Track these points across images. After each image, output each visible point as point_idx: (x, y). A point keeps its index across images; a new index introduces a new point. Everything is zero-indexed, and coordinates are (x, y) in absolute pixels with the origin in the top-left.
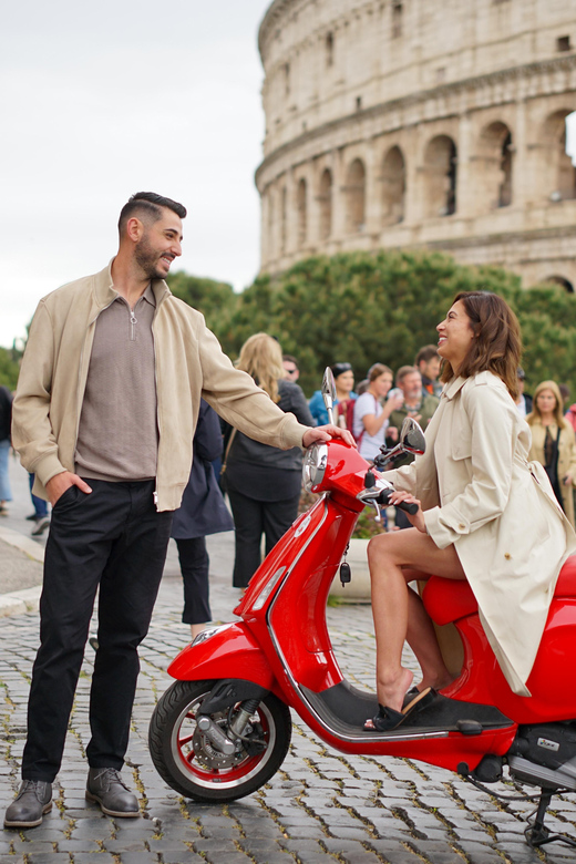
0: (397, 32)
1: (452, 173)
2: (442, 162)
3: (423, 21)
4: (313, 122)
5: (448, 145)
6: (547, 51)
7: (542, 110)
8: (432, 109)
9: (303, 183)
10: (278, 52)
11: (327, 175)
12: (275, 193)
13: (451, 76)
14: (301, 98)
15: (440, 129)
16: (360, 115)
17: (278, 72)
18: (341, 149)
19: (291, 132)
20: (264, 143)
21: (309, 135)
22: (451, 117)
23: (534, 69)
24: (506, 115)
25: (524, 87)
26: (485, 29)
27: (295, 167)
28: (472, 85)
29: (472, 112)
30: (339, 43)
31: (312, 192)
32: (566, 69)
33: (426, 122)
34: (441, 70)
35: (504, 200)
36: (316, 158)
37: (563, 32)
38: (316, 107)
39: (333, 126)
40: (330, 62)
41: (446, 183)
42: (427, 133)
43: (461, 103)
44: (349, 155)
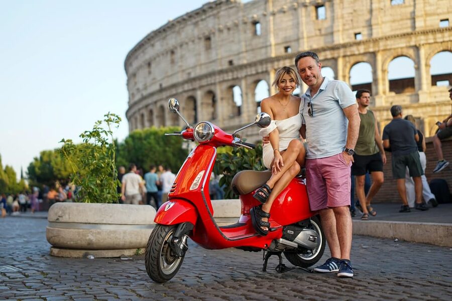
0: (173, 62)
1: (195, 109)
2: (191, 105)
3: (182, 57)
4: (145, 93)
5: (193, 99)
6: (226, 66)
7: (225, 86)
8: (187, 87)
9: (142, 116)
10: (131, 70)
11: (151, 112)
12: (133, 120)
13: (193, 75)
14: (140, 86)
15: (190, 94)
16: (162, 90)
17: (131, 77)
18: (156, 102)
19: (137, 97)
20: (129, 103)
21: (144, 98)
22: (194, 90)
23: (221, 72)
24: (212, 88)
25: (218, 78)
26: (203, 58)
27: (139, 110)
28: (200, 78)
29: (201, 87)
30: (153, 65)
31: (146, 118)
32: (232, 71)
33: (185, 91)
34: (189, 74)
35: (214, 118)
36: (147, 106)
37: (231, 59)
38: (145, 88)
39: (152, 94)
40: (150, 73)
41: (193, 113)
42: (186, 95)
43: (196, 84)
44: (159, 104)
